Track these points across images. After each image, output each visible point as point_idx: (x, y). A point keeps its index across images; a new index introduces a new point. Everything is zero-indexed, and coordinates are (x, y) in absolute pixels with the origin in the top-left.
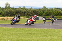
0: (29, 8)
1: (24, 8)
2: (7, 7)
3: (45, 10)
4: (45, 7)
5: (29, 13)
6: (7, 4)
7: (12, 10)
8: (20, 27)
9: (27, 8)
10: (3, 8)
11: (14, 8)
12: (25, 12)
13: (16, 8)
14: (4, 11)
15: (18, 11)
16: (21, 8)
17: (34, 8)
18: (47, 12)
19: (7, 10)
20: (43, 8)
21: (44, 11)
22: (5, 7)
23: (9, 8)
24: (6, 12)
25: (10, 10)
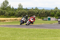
0: (41, 9)
1: (36, 9)
2: (20, 8)
3: (57, 11)
4: (57, 8)
5: (41, 13)
6: (20, 5)
7: (24, 11)
8: (33, 28)
9: (39, 9)
10: (16, 9)
11: (27, 9)
12: (38, 13)
13: (29, 9)
14: (17, 12)
15: (31, 12)
16: (34, 9)
17: (46, 9)
18: (59, 13)
19: (20, 10)
20: (54, 9)
21: (55, 12)
22: (18, 8)
23: (22, 9)
24: (19, 13)
25: (23, 11)
